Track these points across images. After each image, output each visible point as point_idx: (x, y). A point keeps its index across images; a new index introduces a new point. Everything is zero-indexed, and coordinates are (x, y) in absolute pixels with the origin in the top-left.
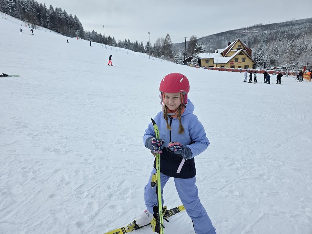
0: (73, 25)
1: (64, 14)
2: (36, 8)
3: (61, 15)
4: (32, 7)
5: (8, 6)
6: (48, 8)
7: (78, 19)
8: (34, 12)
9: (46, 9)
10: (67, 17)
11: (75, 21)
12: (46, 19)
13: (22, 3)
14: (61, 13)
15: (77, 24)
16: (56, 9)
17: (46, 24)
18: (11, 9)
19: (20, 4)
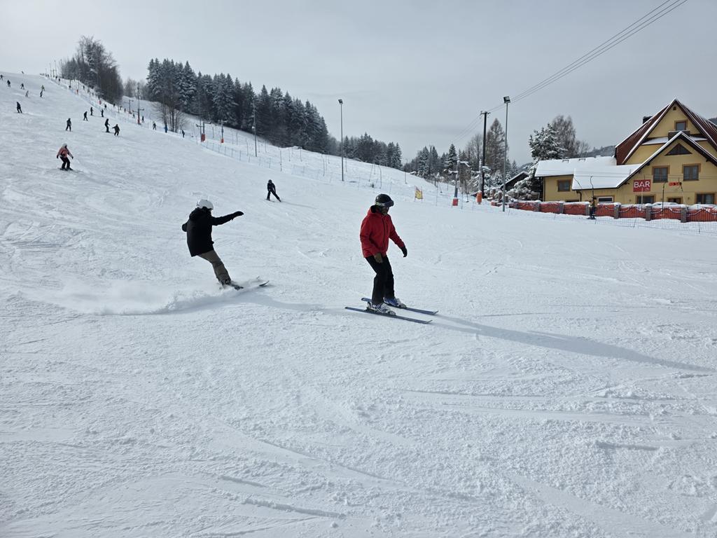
0: (302, 123)
1: (285, 100)
2: (233, 93)
3: (278, 104)
4: (226, 92)
5: (182, 93)
6: (257, 91)
7: (316, 109)
8: (229, 102)
9: (251, 93)
10: (291, 107)
11: (306, 113)
12: (251, 114)
13: (208, 86)
14: (279, 100)
15: (310, 120)
16: (272, 91)
17: (250, 125)
18: (187, 99)
19: (204, 88)
